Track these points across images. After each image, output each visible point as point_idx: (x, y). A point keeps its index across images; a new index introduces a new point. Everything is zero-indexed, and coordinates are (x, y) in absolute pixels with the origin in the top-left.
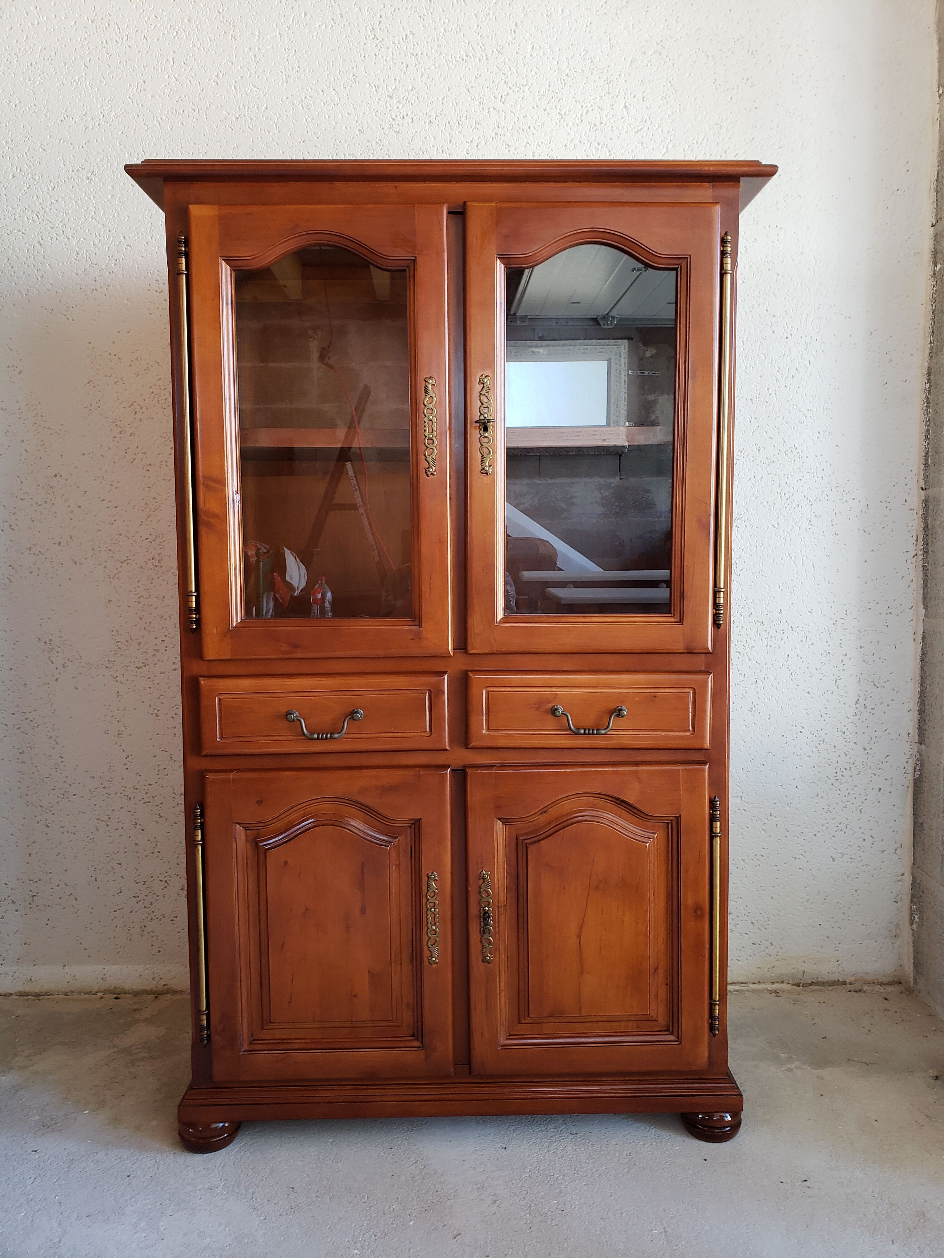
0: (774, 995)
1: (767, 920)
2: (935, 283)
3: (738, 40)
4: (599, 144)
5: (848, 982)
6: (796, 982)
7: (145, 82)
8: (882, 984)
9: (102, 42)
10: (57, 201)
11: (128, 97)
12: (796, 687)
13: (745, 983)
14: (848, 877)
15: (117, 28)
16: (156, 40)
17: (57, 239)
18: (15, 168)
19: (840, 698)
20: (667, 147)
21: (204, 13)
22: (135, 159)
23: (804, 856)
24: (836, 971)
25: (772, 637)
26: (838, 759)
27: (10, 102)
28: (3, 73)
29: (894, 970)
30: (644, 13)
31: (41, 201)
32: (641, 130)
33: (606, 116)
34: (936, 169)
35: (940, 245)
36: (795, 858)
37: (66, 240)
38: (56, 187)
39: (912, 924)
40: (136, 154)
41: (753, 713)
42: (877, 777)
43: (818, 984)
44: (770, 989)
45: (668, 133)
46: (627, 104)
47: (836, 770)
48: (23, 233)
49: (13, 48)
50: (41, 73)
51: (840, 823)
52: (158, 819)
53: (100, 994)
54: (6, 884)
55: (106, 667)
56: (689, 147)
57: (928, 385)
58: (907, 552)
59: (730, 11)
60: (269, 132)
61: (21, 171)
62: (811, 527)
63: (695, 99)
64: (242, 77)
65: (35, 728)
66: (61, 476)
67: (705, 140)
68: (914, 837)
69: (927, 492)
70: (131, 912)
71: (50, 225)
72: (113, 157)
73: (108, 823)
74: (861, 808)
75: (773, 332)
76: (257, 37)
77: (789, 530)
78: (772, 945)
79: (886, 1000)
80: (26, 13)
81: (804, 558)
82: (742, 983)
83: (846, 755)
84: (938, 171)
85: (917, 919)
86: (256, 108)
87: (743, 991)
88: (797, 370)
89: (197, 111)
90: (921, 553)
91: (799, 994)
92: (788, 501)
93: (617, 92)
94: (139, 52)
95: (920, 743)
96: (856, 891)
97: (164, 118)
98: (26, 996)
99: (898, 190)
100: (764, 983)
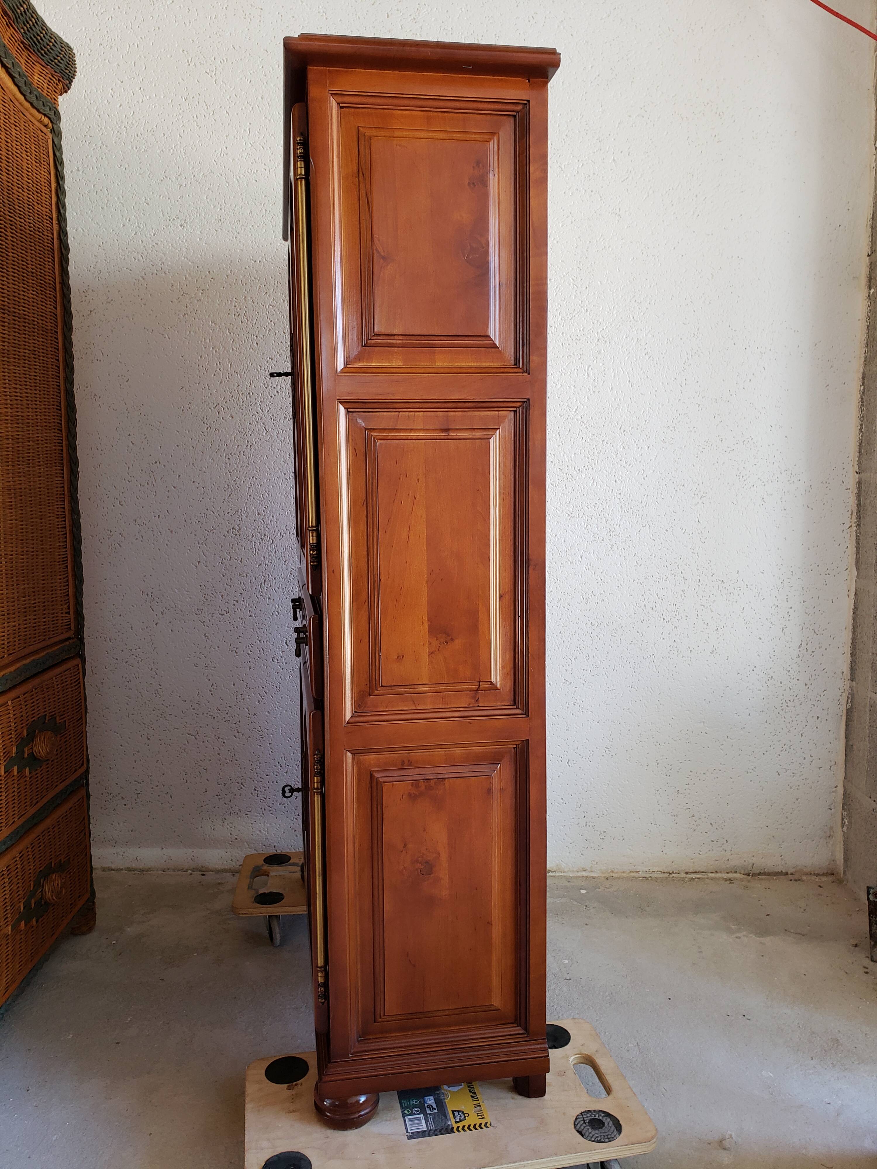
0: (728, 882)
1: (723, 822)
2: (869, 304)
3: (708, 104)
4: (592, 191)
5: (789, 873)
6: (746, 872)
7: (227, 148)
8: (818, 875)
9: (193, 117)
10: (157, 244)
11: (213, 161)
12: (750, 634)
13: (705, 873)
14: (791, 788)
15: (205, 105)
16: (236, 114)
17: (157, 274)
18: (125, 219)
19: (786, 643)
20: (648, 193)
21: (274, 91)
22: (219, 210)
23: (754, 771)
24: (779, 863)
25: (730, 593)
26: (784, 693)
27: (121, 166)
28: (115, 143)
29: (827, 864)
30: (630, 84)
31: (145, 245)
32: (627, 179)
33: (598, 168)
34: (872, 209)
35: (874, 273)
36: (747, 773)
37: (164, 275)
38: (157, 233)
39: (843, 827)
40: (219, 206)
41: (714, 654)
42: (816, 707)
43: (765, 874)
44: (725, 877)
45: (649, 181)
46: (615, 158)
47: (782, 702)
48: (131, 270)
49: (122, 122)
50: (145, 143)
51: (785, 745)
52: (236, 734)
53: (190, 872)
54: (117, 784)
55: (196, 614)
56: (666, 192)
57: (862, 387)
58: (844, 524)
59: (702, 80)
61: (129, 221)
62: (763, 503)
63: (671, 153)
65: (140, 662)
66: (160, 463)
67: (680, 186)
68: (846, 756)
69: (861, 475)
70: (214, 808)
71: (151, 263)
72: (201, 208)
73: (197, 737)
74: (802, 732)
75: (734, 344)
78: (727, 842)
79: (820, 887)
80: (133, 92)
81: (758, 529)
82: (703, 872)
83: (791, 689)
84: (873, 211)
85: (847, 823)
87: (703, 878)
88: (753, 374)
89: (267, 170)
90: (855, 525)
91: (749, 881)
92: (745, 483)
93: (607, 149)
94: (222, 124)
95: (852, 680)
96: (797, 799)
97: (242, 176)
98: (134, 871)
99: (840, 226)
100: (721, 872)
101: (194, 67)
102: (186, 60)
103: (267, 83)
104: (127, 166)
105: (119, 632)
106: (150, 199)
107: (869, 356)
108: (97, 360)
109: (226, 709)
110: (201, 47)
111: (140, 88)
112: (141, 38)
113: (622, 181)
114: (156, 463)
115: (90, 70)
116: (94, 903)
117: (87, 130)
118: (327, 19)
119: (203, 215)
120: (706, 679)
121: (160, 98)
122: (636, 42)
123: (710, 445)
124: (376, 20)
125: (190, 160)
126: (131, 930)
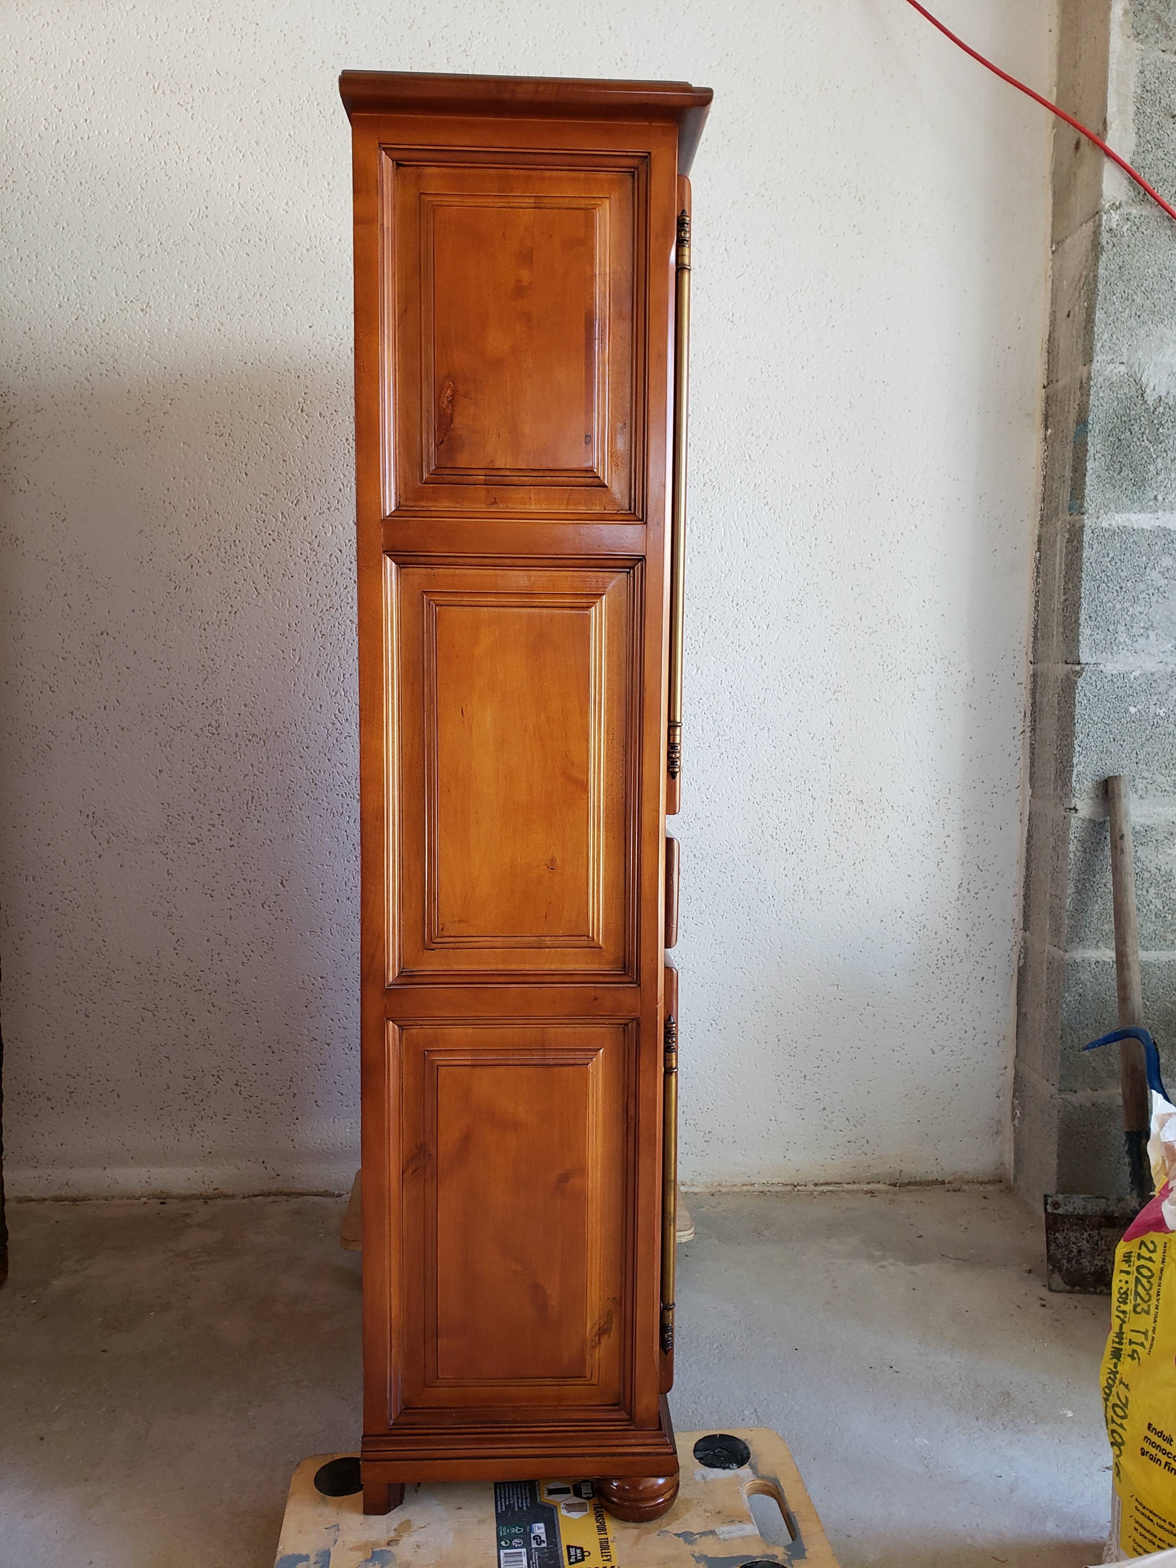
0: (869, 1195)
1: (863, 1116)
2: (1046, 448)
4: (698, 289)
5: (946, 1181)
6: (892, 1181)
7: (207, 208)
8: (982, 1183)
9: (160, 163)
10: (108, 334)
11: (188, 224)
12: (897, 869)
13: (840, 1184)
14: (949, 1070)
15: (177, 147)
16: (220, 162)
17: (107, 375)
19: (942, 881)
20: (769, 295)
21: (274, 135)
22: (195, 291)
23: (903, 1049)
24: (934, 1169)
25: (871, 817)
26: (940, 946)
27: (57, 224)
28: (49, 192)
29: (994, 1168)
30: (747, 153)
31: (90, 334)
32: (742, 275)
33: (706, 259)
34: (1048, 329)
35: (1051, 409)
36: (893, 1051)
37: (117, 376)
38: (107, 319)
39: (1013, 1120)
40: (196, 286)
41: (850, 896)
42: (980, 965)
43: (915, 1183)
44: (865, 1189)
45: (771, 279)
46: (728, 248)
47: (938, 958)
48: (69, 368)
49: (59, 165)
50: (92, 194)
51: (941, 1014)
52: (211, 1009)
53: (144, 1199)
54: (41, 1079)
55: (156, 843)
56: (793, 294)
57: (1038, 554)
58: (1015, 728)
60: (342, 266)
61: (68, 300)
62: (914, 701)
64: (314, 206)
65: (75, 909)
66: (107, 634)
67: (810, 288)
68: (1017, 1029)
69: (1036, 666)
70: (179, 1110)
71: (100, 360)
72: (170, 287)
73: (156, 1013)
74: (962, 998)
75: (878, 494)
76: (331, 164)
77: (891, 705)
78: (868, 1142)
79: (985, 1199)
80: (75, 125)
81: (907, 734)
82: (836, 1183)
83: (948, 942)
84: (1049, 331)
85: (1018, 1114)
86: (328, 239)
87: (836, 1191)
88: (902, 534)
89: (264, 241)
90: (1028, 730)
91: (895, 1194)
92: (891, 674)
93: (717, 235)
94: (201, 175)
95: (1025, 930)
96: (957, 1085)
97: (228, 247)
98: (62, 1201)
99: (1009, 348)
100: (859, 1183)
101: (162, 96)
102: (152, 86)
103: (263, 123)
104: (65, 224)
105: (46, 867)
106: (98, 272)
107: (1045, 514)
108: (20, 490)
109: (196, 974)
110: (172, 70)
111: (86, 120)
112: (89, 53)
113: (737, 278)
114: (102, 634)
115: (16, 92)
116: (6, 1247)
117: (9, 173)
118: (347, 43)
119: (173, 297)
120: (840, 928)
121: (114, 135)
122: (753, 100)
123: (846, 625)
124: (414, 49)
125: (156, 221)
126: (58, 1284)
